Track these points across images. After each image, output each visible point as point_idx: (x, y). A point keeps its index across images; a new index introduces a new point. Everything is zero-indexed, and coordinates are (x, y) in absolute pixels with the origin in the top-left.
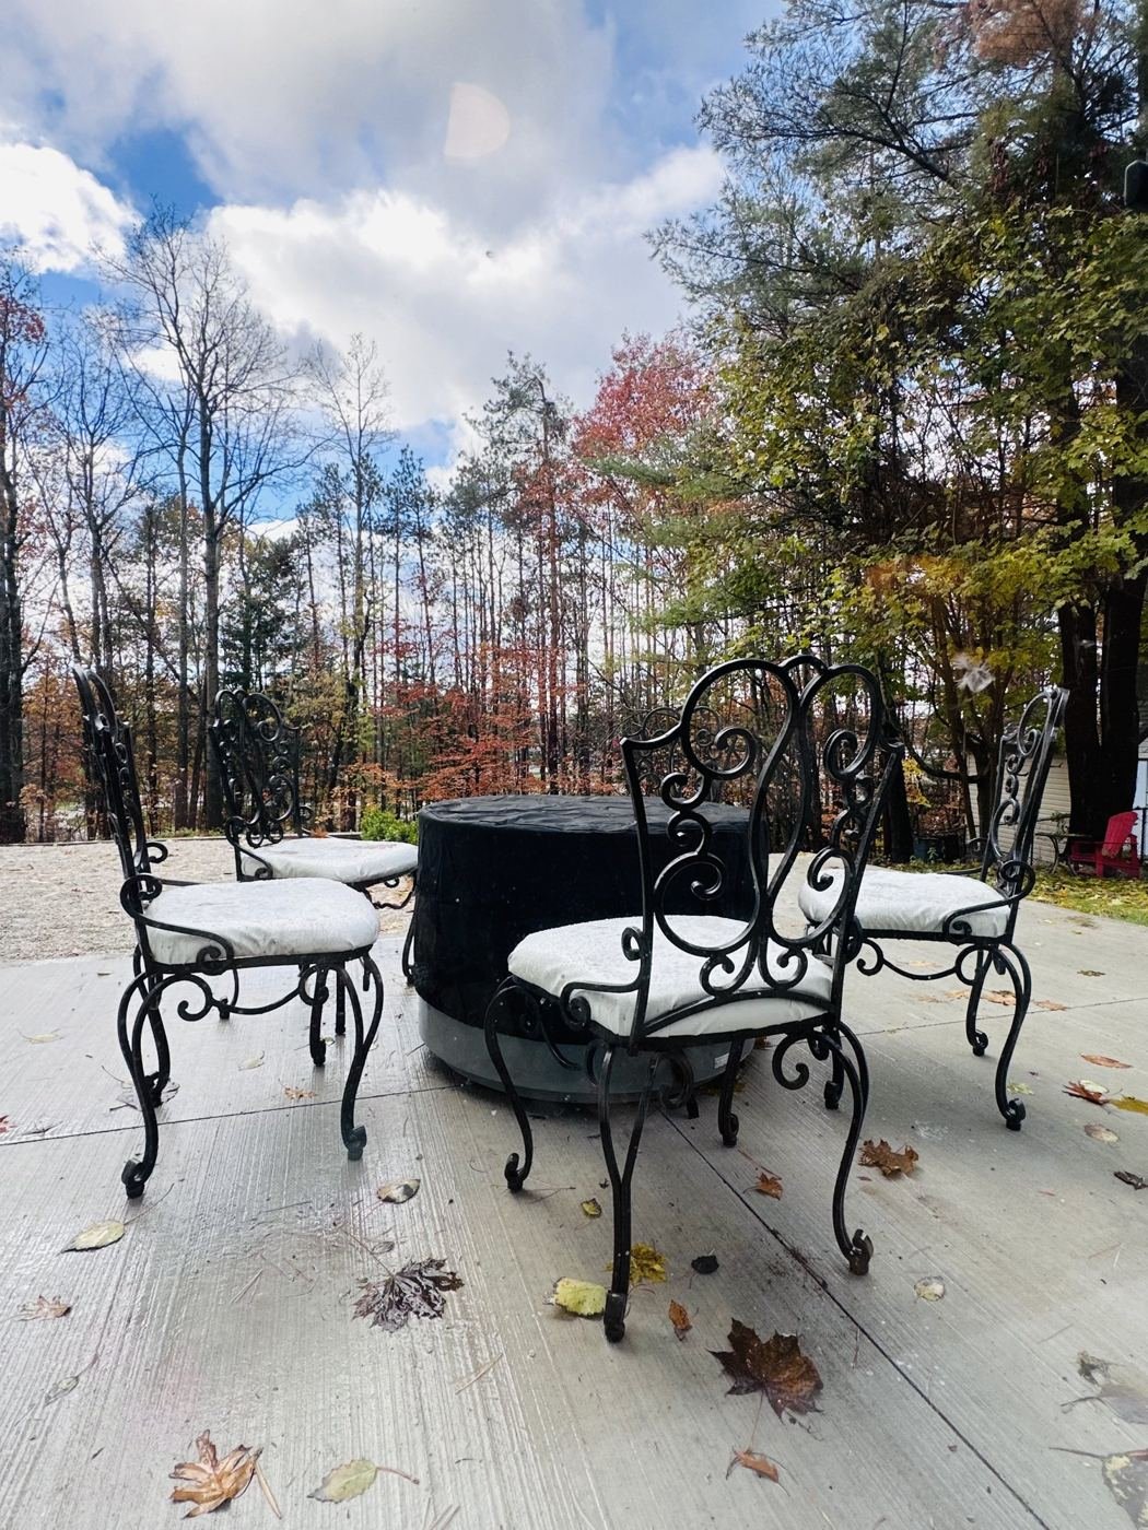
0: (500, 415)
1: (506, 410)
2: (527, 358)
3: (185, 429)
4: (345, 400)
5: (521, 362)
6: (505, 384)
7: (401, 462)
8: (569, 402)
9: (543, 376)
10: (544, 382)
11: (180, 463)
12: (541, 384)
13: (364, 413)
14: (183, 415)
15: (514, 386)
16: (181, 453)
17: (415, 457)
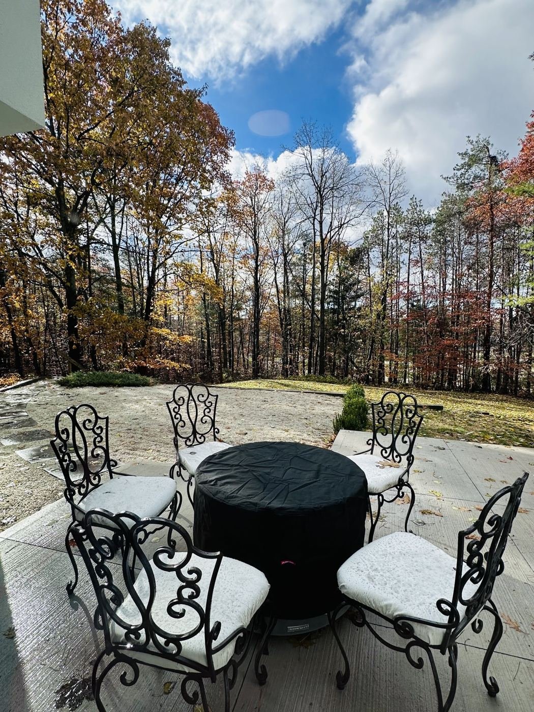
0: (463, 171)
1: (466, 167)
2: (478, 137)
3: (316, 210)
4: (383, 182)
5: (475, 139)
6: (466, 154)
7: (410, 204)
8: (505, 154)
9: (488, 143)
10: (489, 147)
11: (313, 224)
12: (487, 148)
13: (392, 186)
14: (315, 205)
15: (471, 153)
16: (314, 220)
17: (417, 200)
